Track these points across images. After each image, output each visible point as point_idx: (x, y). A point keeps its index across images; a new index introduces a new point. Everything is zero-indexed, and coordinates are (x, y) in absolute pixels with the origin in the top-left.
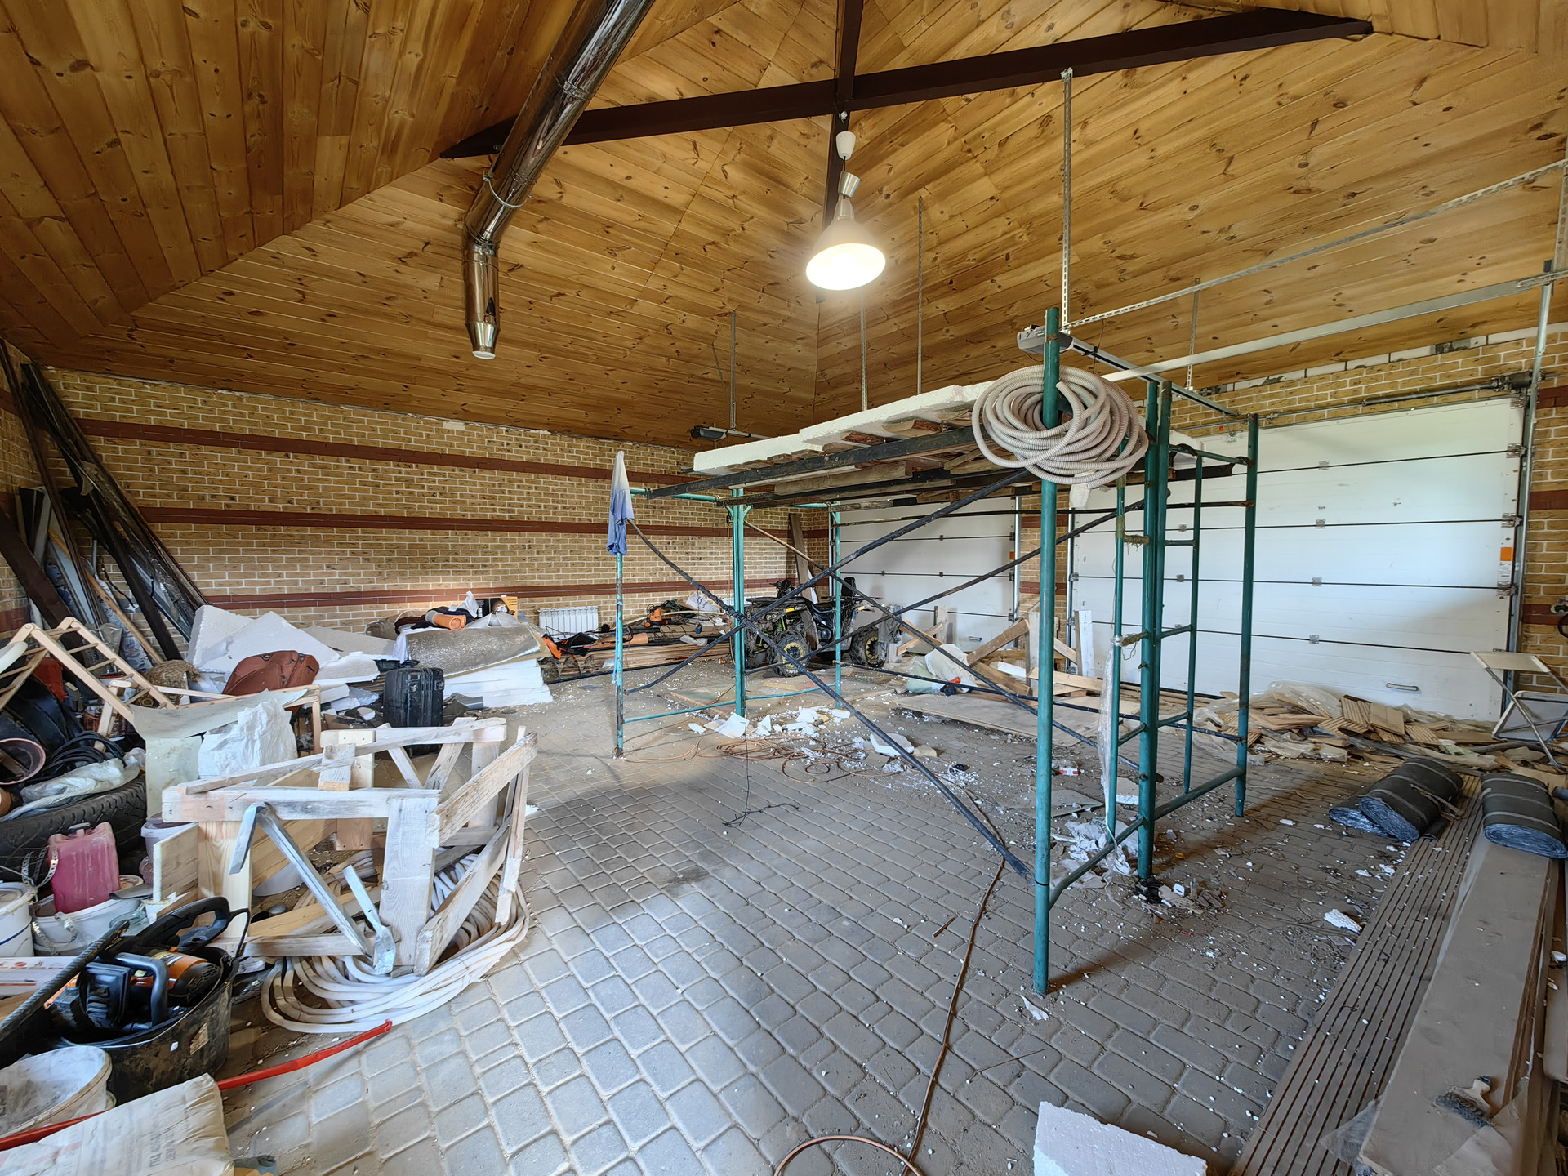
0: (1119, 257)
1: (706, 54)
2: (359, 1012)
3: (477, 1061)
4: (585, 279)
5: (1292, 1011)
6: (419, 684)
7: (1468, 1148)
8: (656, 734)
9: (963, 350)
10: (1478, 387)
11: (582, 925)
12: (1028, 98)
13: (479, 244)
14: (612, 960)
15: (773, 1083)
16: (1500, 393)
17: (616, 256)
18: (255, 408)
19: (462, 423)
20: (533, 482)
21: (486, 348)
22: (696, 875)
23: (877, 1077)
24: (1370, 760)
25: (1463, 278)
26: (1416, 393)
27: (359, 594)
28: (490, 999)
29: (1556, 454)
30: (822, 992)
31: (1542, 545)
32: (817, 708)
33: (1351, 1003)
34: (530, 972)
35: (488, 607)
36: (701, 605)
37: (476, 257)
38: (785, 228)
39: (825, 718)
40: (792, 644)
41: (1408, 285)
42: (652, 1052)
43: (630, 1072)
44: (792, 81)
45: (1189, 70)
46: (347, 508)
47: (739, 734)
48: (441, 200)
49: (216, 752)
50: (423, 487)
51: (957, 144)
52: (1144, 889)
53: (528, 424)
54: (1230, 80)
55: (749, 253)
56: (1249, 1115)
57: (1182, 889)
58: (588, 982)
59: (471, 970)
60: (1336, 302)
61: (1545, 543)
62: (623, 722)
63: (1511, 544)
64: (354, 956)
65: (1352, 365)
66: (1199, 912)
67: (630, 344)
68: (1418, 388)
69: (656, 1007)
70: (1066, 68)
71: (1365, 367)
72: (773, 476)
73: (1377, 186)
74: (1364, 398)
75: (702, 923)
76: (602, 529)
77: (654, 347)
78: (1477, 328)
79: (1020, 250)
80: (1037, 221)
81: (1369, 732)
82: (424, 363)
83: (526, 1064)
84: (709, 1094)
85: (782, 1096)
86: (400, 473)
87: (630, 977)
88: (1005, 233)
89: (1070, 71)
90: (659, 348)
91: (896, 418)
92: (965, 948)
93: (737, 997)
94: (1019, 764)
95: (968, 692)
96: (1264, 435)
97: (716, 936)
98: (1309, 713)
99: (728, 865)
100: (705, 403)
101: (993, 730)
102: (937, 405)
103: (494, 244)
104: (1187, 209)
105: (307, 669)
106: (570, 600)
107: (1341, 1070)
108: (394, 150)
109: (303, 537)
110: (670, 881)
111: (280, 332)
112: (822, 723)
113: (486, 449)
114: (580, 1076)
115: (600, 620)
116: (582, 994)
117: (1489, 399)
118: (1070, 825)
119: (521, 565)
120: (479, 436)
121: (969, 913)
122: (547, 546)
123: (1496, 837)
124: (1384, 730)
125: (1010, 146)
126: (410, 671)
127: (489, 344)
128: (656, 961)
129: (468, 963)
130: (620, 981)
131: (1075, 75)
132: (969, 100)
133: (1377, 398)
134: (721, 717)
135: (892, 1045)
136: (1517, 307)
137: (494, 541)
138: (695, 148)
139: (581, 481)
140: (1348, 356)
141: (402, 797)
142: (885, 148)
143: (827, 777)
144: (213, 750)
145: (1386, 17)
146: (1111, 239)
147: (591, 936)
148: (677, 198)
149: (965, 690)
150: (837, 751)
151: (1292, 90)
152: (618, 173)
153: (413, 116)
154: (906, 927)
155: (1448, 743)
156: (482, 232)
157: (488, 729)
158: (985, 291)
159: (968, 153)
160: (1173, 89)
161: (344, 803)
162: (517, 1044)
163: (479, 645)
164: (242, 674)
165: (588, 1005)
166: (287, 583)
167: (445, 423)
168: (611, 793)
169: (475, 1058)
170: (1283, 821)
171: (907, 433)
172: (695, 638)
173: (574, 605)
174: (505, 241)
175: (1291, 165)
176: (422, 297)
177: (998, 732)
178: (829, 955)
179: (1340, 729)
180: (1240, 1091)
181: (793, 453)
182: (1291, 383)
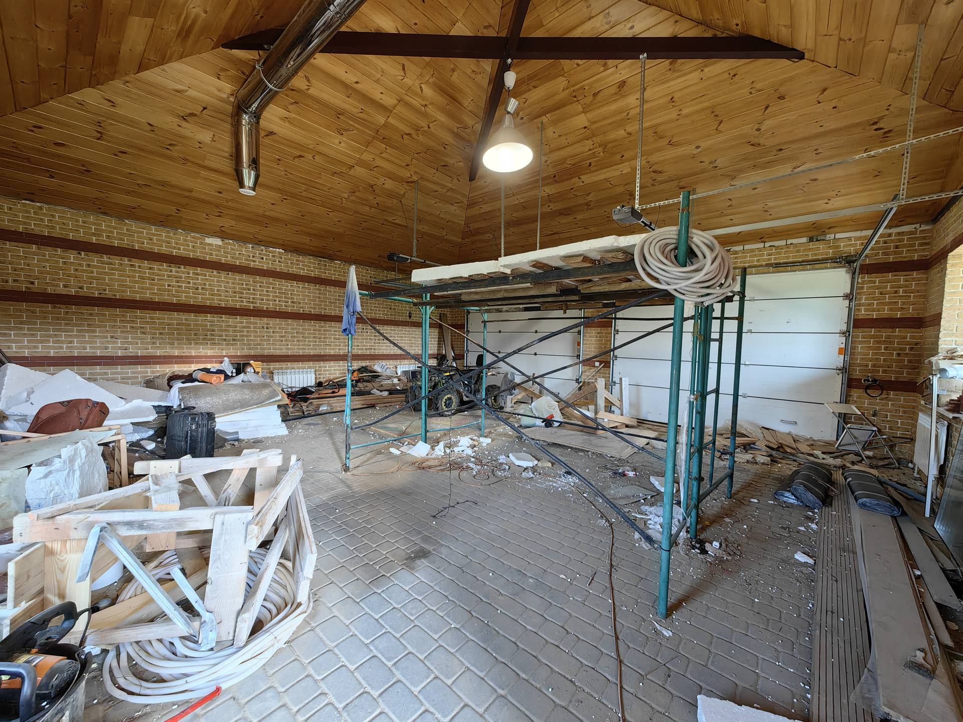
0: (653, 172)
1: (418, 7)
2: (192, 683)
3: (298, 711)
4: (321, 148)
5: (799, 616)
6: (197, 424)
7: (931, 694)
8: (368, 455)
9: (557, 218)
10: (830, 261)
11: (351, 596)
12: (614, 69)
13: (246, 113)
14: (380, 621)
15: (518, 702)
16: (840, 265)
17: (342, 134)
18: (53, 216)
19: (219, 240)
20: (271, 284)
21: (249, 187)
22: (423, 554)
23: (585, 688)
24: (780, 463)
25: (829, 202)
26: (800, 262)
27: (137, 357)
28: (296, 660)
29: (866, 299)
30: (530, 630)
31: (858, 347)
32: (469, 437)
33: (829, 609)
34: (321, 635)
35: (240, 369)
36: (384, 370)
37: (244, 122)
38: (456, 130)
39: (476, 443)
40: (449, 396)
41: (801, 203)
42: (428, 688)
43: (416, 706)
44: (468, 33)
45: (706, 66)
46: (128, 295)
47: (424, 455)
48: (219, 78)
49: (43, 481)
50: (189, 283)
51: (567, 92)
52: (698, 545)
53: (268, 244)
54: (726, 75)
55: (431, 144)
56: (803, 685)
57: (718, 544)
58: (368, 639)
59: (278, 638)
60: (764, 209)
61: (860, 346)
62: (350, 449)
63: (843, 346)
64: (180, 637)
65: (767, 245)
66: (730, 558)
67: (346, 196)
68: (800, 260)
69: (422, 653)
70: (643, 53)
71: (774, 246)
72: (469, 287)
73: (794, 146)
74: (773, 263)
75: (436, 588)
76: (339, 319)
77: (361, 198)
78: (831, 230)
79: (597, 161)
80: (610, 145)
81: (779, 447)
82: (194, 194)
83: (337, 709)
84: (477, 715)
85: (527, 709)
86: (171, 272)
87: (398, 632)
88: (590, 150)
89: (645, 55)
90: (366, 200)
91: (570, 254)
92: (609, 591)
93: (476, 640)
94: (600, 470)
95: (559, 425)
96: (749, 278)
97: (449, 597)
98: (748, 437)
99: (442, 545)
100: (392, 239)
101: (579, 449)
102: (599, 248)
103: (257, 116)
104: (694, 147)
105: (98, 413)
106: (295, 365)
107: (842, 651)
108: (187, 35)
109: (91, 314)
110: (406, 559)
111: (78, 161)
112: (475, 446)
113: (237, 259)
114: (381, 713)
115: (316, 378)
116: (365, 649)
117: (835, 268)
118: (644, 508)
119: (261, 340)
120: (232, 249)
121: (604, 569)
122: (280, 328)
123: (863, 506)
124: (787, 446)
125: (599, 97)
126: (190, 415)
127: (251, 185)
128: (412, 618)
129: (275, 634)
130: (391, 636)
131: (648, 58)
132: (578, 65)
133: (780, 264)
134: (409, 444)
135: (586, 663)
136: (851, 220)
137: (242, 323)
138: (404, 69)
139: (305, 285)
140: (766, 240)
141: (225, 513)
142: (524, 88)
143: (488, 482)
144: (40, 479)
145: (812, 51)
146: (650, 160)
147: (360, 603)
148: (389, 100)
149: (556, 424)
150: (489, 464)
151: (759, 86)
152: (350, 78)
153: (206, 12)
154: (569, 580)
155: (818, 453)
156: (250, 106)
157: (269, 458)
158: (574, 184)
159: (574, 98)
160: (695, 76)
161: (175, 520)
162: (325, 694)
163: (235, 395)
164: (44, 416)
165: (372, 657)
166: (77, 348)
167: (206, 238)
168: (347, 498)
169: (295, 709)
170: (752, 500)
171: (577, 263)
172: (381, 391)
173: (298, 368)
174: (265, 114)
175: (752, 129)
176: (198, 147)
177: (582, 450)
178: (527, 604)
179: (766, 446)
180: (792, 670)
181: (488, 273)
182: (736, 253)
